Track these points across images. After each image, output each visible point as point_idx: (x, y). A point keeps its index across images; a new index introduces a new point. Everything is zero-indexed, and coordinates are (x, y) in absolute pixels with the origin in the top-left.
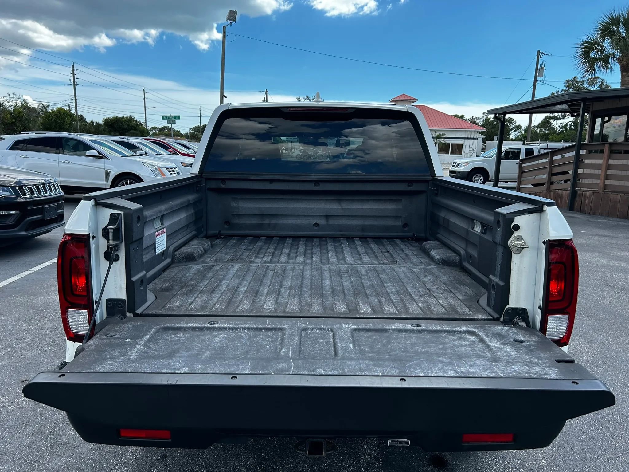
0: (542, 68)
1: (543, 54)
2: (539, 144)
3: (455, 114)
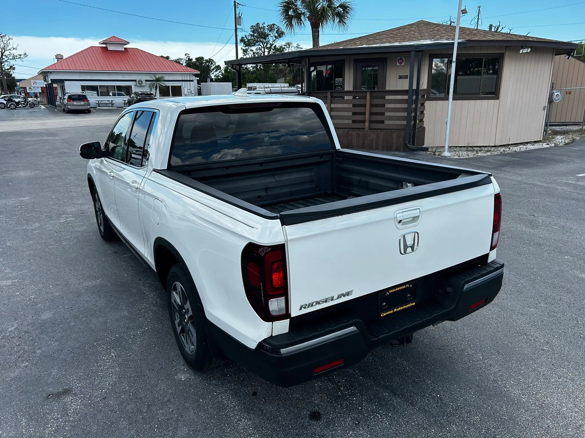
0: (240, 17)
1: (239, 4)
2: (264, 89)
3: (160, 56)
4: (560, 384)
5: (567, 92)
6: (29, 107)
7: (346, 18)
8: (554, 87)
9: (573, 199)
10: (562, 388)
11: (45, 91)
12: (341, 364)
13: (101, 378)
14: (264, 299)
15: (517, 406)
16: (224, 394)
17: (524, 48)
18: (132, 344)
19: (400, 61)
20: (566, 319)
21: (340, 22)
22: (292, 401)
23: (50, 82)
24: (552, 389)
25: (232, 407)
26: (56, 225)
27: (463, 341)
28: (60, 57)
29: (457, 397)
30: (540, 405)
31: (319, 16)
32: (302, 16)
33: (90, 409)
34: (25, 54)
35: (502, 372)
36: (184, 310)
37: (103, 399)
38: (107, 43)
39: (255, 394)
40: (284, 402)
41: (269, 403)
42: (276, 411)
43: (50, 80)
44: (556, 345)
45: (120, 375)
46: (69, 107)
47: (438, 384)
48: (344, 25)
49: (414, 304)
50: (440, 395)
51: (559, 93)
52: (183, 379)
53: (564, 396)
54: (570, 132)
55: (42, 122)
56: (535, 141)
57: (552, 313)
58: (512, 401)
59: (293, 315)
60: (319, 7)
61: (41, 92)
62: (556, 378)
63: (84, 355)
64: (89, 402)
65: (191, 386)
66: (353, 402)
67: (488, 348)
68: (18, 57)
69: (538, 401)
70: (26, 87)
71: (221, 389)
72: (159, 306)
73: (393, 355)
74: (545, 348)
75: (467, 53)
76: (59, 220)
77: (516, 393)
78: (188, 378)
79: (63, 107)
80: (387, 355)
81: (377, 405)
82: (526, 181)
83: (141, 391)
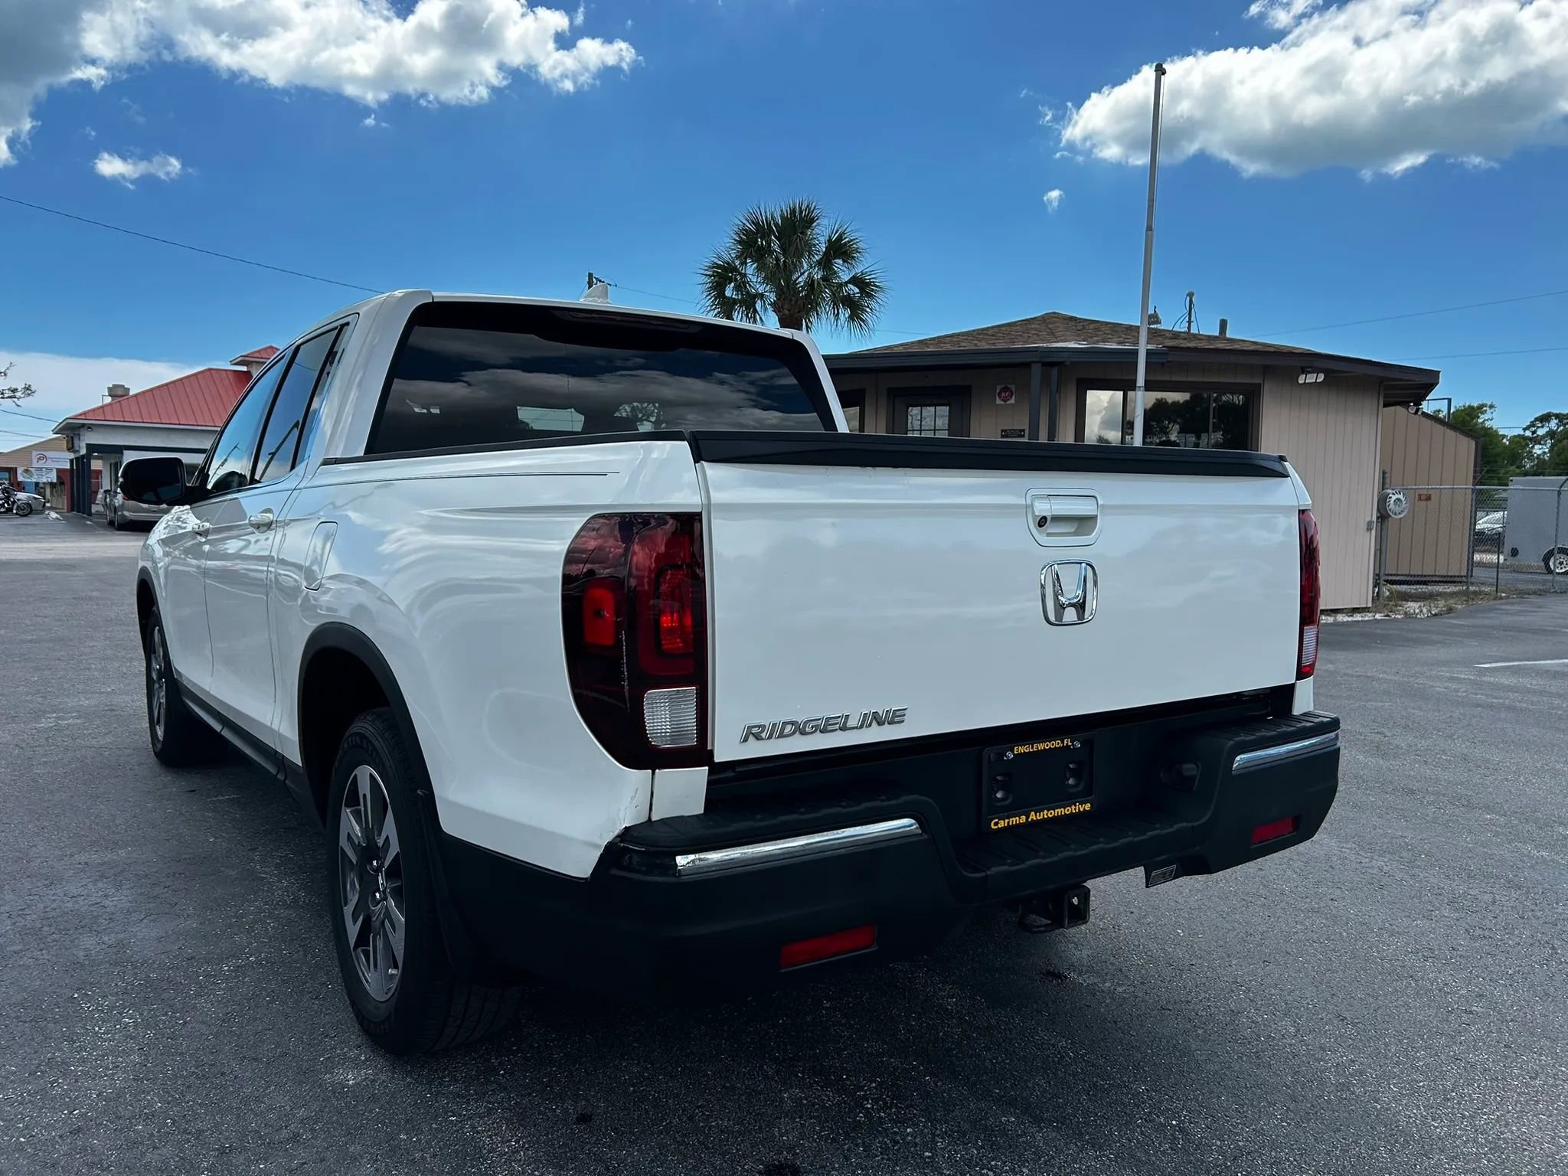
4: (1537, 1092)
5: (1420, 495)
6: (17, 514)
7: (867, 312)
8: (1388, 481)
9: (1479, 705)
10: (1547, 1101)
11: (67, 481)
12: (868, 947)
13: (77, 1081)
14: (628, 685)
15: (1423, 1146)
16: (481, 1118)
17: (1309, 372)
18: (198, 995)
19: (1003, 394)
20: (1519, 944)
21: (853, 320)
22: (707, 1137)
23: (83, 451)
24: (1519, 1105)
25: (507, 1153)
26: (24, 732)
27: (1233, 991)
28: (120, 392)
29: (1231, 1125)
30: (1490, 1143)
31: (800, 302)
32: (759, 301)
33: (18, 1158)
34: (28, 388)
35: (1361, 1064)
36: (375, 863)
37: (71, 1133)
38: (251, 362)
39: (584, 1119)
40: (679, 1139)
41: (630, 1142)
42: (652, 1161)
43: (83, 445)
44: (1506, 1001)
45: (140, 1073)
46: (126, 513)
47: (1171, 1094)
48: (861, 325)
49: (1088, 807)
50: (1180, 1122)
51: (1401, 496)
52: (351, 1083)
53: (1558, 1121)
54: (1437, 596)
55: (45, 545)
56: (1354, 609)
57: (1479, 932)
58: (1403, 1134)
59: (718, 758)
60: (800, 279)
61: (55, 481)
62: (1525, 1079)
63: (31, 1021)
64: (22, 1140)
65: (374, 1099)
66: (904, 1140)
67: (1308, 1009)
68: (6, 396)
69: (1482, 1134)
70: (16, 469)
71: (473, 1105)
72: (302, 907)
73: (1023, 1021)
74: (1475, 1008)
75: (1171, 381)
76: (36, 723)
77: (1412, 1115)
78: (366, 1078)
79: (110, 515)
80: (1007, 1024)
81: (982, 1147)
82: (1349, 671)
83: (205, 1114)
